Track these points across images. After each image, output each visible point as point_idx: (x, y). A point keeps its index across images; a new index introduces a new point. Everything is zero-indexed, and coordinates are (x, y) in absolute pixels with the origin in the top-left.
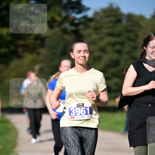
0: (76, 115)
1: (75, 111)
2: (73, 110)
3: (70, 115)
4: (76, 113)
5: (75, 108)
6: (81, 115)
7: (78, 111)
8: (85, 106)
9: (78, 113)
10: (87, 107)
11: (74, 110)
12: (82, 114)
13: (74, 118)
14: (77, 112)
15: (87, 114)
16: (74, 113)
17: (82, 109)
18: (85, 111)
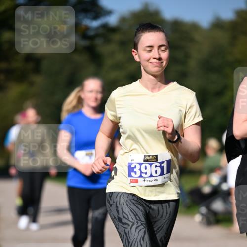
0: (141, 176)
1: (140, 170)
2: (135, 167)
4: (141, 173)
5: (141, 164)
6: (151, 176)
7: (146, 169)
9: (146, 174)
11: (138, 166)
12: (154, 174)
14: (143, 170)
15: (162, 174)
16: (138, 174)
17: (153, 165)
18: (159, 170)
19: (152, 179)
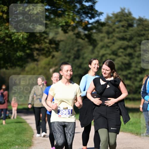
0: (62, 114)
3: (58, 114)
5: (62, 110)
6: (65, 114)
8: (68, 109)
12: (66, 114)
13: (60, 116)
14: (63, 112)
15: (69, 114)
16: (61, 113)
17: (66, 111)
19: (65, 115)
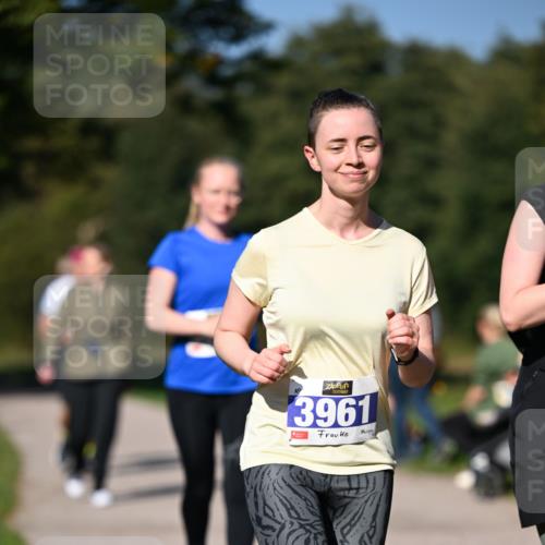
0: (314, 425)
1: (314, 411)
2: (304, 405)
3: (291, 423)
4: (316, 417)
5: (316, 399)
6: (336, 425)
7: (326, 409)
8: (355, 392)
9: (325, 420)
10: (362, 397)
11: (310, 404)
12: (341, 421)
13: (305, 436)
14: (320, 412)
15: (358, 422)
16: (310, 419)
17: (343, 403)
18: (352, 413)
19: (336, 431)
